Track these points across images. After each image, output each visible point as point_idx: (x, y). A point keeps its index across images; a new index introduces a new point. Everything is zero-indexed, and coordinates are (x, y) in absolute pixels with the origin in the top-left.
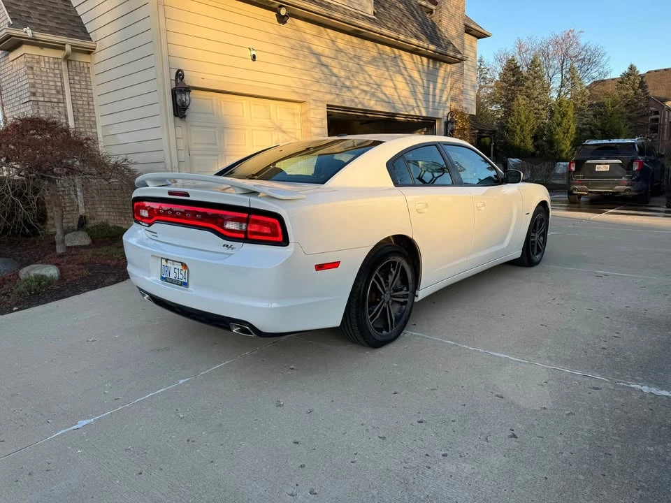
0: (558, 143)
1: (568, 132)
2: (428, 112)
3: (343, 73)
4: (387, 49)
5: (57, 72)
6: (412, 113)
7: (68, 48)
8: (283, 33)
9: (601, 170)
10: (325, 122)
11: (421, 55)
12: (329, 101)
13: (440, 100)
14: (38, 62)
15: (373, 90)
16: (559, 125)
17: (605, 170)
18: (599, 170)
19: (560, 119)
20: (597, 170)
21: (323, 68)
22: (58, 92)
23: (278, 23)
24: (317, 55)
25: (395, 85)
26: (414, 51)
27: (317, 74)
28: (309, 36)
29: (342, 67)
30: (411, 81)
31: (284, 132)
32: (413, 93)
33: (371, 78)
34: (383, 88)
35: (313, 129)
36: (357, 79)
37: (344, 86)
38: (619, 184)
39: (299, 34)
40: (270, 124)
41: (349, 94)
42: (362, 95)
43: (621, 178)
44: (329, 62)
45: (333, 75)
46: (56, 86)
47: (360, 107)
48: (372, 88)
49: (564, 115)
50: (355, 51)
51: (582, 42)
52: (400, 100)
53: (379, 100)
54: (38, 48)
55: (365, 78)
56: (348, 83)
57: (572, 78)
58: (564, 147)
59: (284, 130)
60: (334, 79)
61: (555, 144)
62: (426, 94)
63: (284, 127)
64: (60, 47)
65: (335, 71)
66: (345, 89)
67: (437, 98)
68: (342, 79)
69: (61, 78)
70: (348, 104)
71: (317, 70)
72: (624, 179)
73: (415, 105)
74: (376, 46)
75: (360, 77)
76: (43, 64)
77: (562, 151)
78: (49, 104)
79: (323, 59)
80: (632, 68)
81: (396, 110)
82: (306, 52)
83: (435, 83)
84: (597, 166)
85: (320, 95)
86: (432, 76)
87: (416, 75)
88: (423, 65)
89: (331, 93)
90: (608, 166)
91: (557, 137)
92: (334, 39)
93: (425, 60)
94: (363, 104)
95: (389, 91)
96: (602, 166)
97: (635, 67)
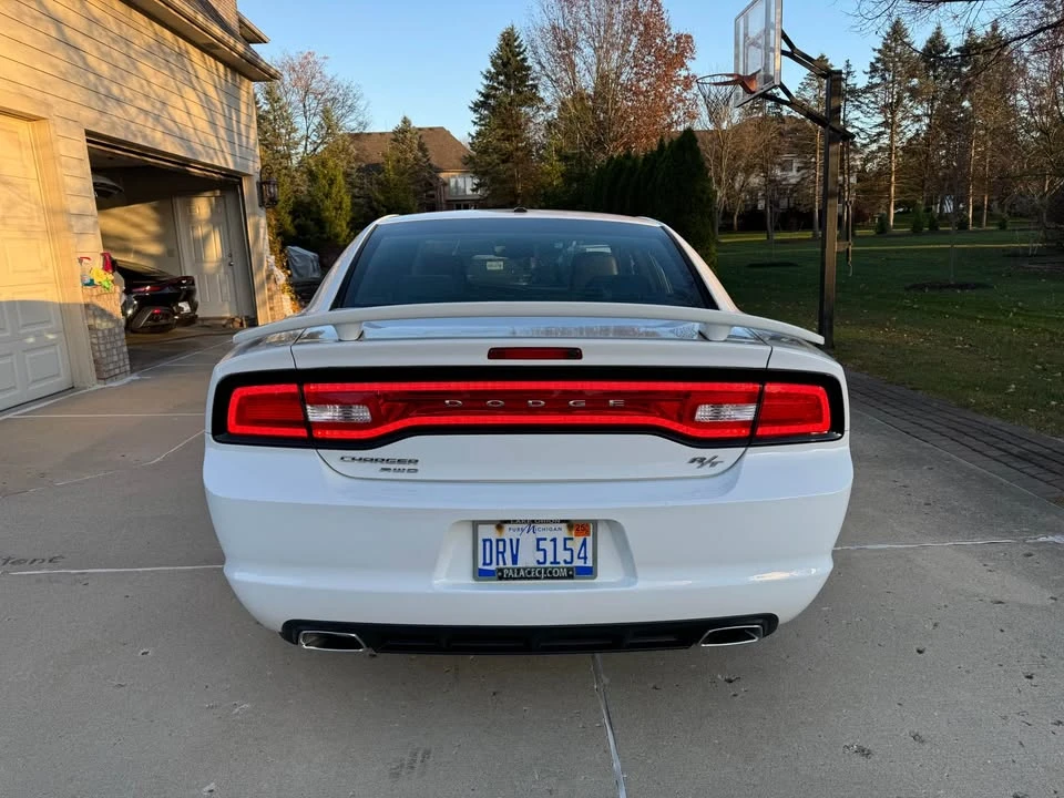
0: (331, 223)
1: (341, 208)
2: (235, 163)
3: (104, 69)
4: (168, 34)
6: (216, 163)
10: (88, 168)
11: (216, 58)
12: (88, 124)
13: (248, 142)
15: (156, 111)
16: (327, 196)
17: (498, 268)
19: (327, 187)
24: (57, 22)
25: (187, 108)
26: (207, 49)
27: (63, 63)
29: (104, 57)
30: (207, 104)
32: (213, 124)
33: (150, 87)
34: (171, 110)
35: (67, 180)
36: (130, 86)
37: (109, 96)
41: (119, 112)
42: (140, 119)
44: (80, 40)
45: (88, 68)
47: (140, 141)
48: (154, 106)
49: (332, 182)
50: (120, 28)
51: (329, 72)
52: (198, 136)
53: (168, 132)
55: (142, 86)
56: (115, 90)
57: (329, 125)
58: (339, 229)
60: (93, 78)
61: (328, 225)
62: (229, 130)
65: (92, 61)
66: (111, 103)
67: (244, 139)
68: (106, 82)
70: (120, 134)
71: (60, 54)
73: (217, 147)
74: (151, 26)
75: (134, 82)
77: (337, 236)
79: (68, 32)
80: (405, 121)
81: (194, 154)
82: (37, 11)
83: (238, 111)
84: (488, 263)
85: (71, 108)
86: (232, 97)
87: (212, 92)
88: (219, 76)
89: (89, 108)
91: (327, 214)
93: (221, 67)
94: (145, 137)
95: (180, 116)
96: (494, 263)
97: (409, 122)
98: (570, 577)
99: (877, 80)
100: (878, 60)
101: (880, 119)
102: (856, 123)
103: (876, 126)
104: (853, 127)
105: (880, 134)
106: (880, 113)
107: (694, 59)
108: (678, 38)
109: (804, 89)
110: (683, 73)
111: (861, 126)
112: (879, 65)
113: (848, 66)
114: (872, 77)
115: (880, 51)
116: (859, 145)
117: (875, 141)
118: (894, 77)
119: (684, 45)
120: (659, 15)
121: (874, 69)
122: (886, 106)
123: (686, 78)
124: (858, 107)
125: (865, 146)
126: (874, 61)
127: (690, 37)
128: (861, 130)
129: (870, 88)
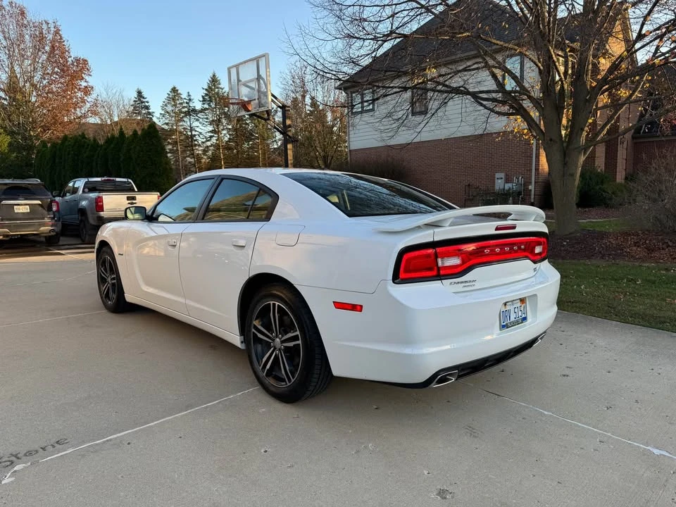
9: (21, 211)
17: (25, 211)
18: (19, 211)
20: (16, 211)
38: (44, 225)
43: (43, 218)
72: (47, 220)
84: (15, 207)
90: (28, 207)
96: (21, 207)
98: (522, 322)
99: (206, 106)
100: (206, 95)
101: (211, 128)
102: (197, 129)
103: (209, 132)
104: (196, 131)
105: (211, 137)
106: (210, 124)
107: (90, 75)
108: (77, 60)
109: (166, 105)
110: (83, 84)
111: (200, 131)
112: (206, 97)
113: (189, 96)
114: (204, 104)
115: (206, 90)
116: (200, 142)
117: (208, 141)
118: (216, 105)
119: (82, 65)
120: (61, 41)
121: (204, 100)
122: (213, 121)
123: (86, 87)
124: (197, 120)
125: (203, 142)
126: (204, 95)
127: (86, 61)
128: (201, 133)
129: (203, 110)
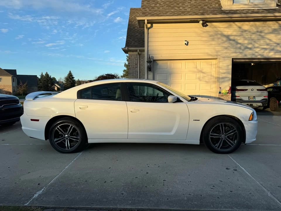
3: (246, 42)
5: (137, 58)
7: (138, 51)
8: (205, 31)
10: (231, 67)
12: (233, 57)
14: (132, 56)
15: (273, 47)
21: (231, 42)
22: (136, 64)
23: (203, 27)
24: (227, 36)
27: (226, 45)
28: (222, 29)
29: (246, 39)
31: (203, 73)
33: (271, 41)
35: (220, 70)
36: (258, 43)
37: (247, 48)
39: (215, 29)
40: (195, 70)
41: (250, 51)
42: (262, 51)
44: (235, 38)
45: (239, 43)
46: (135, 63)
48: (271, 46)
50: (257, 29)
53: (278, 52)
54: (132, 52)
55: (265, 42)
56: (250, 46)
59: (204, 72)
60: (239, 45)
63: (204, 71)
64: (136, 51)
68: (245, 45)
69: (137, 60)
70: (249, 57)
71: (226, 43)
74: (277, 23)
75: (261, 42)
76: (133, 57)
78: (133, 68)
82: (219, 36)
85: (227, 54)
89: (236, 53)
92: (240, 26)
94: (262, 56)
